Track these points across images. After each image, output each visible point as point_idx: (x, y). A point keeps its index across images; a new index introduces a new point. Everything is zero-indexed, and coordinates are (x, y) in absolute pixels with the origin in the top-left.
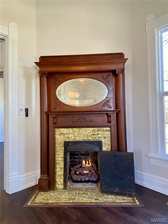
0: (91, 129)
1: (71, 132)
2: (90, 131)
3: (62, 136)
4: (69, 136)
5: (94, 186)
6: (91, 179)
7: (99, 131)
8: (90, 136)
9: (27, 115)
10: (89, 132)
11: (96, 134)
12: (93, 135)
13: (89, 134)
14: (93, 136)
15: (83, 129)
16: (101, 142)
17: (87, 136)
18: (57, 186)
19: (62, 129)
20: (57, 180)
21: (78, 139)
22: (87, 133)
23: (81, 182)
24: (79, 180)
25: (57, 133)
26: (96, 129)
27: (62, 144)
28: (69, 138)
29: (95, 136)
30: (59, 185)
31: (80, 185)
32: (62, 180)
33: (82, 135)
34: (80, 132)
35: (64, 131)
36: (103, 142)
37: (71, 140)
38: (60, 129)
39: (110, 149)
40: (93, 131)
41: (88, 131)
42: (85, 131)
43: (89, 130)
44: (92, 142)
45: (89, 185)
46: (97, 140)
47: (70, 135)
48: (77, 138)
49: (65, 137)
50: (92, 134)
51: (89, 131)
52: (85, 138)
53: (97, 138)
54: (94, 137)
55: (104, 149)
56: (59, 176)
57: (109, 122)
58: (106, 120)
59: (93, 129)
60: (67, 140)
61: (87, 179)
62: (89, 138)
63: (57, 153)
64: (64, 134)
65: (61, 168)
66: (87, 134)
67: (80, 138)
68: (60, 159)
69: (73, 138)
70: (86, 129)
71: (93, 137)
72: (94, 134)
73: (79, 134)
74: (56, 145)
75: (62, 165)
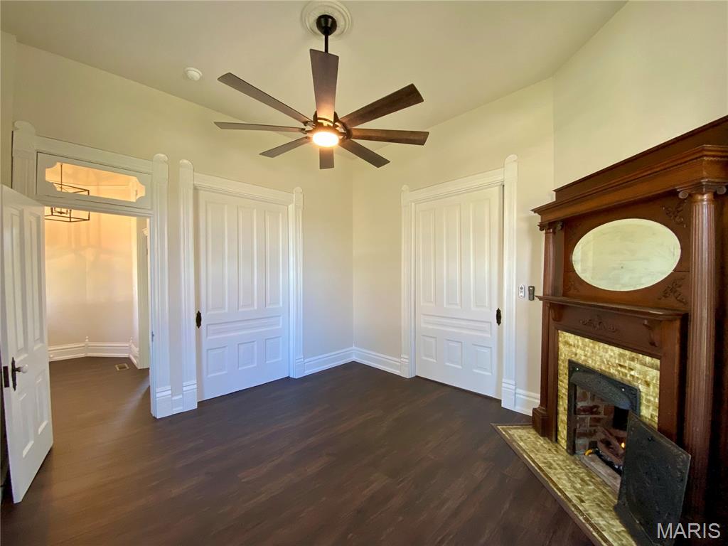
0: (617, 350)
2: (614, 354)
3: (567, 348)
7: (632, 359)
8: (613, 366)
10: (611, 356)
11: (626, 365)
13: (612, 360)
14: (619, 368)
15: (602, 344)
16: (639, 391)
17: (608, 364)
22: (607, 356)
25: (560, 339)
26: (627, 352)
27: (566, 364)
28: (578, 357)
29: (623, 370)
33: (598, 358)
34: (594, 348)
35: (570, 338)
36: (643, 395)
37: (580, 362)
38: (565, 333)
40: (621, 355)
41: (609, 352)
42: (605, 350)
43: (612, 350)
44: (615, 381)
46: (629, 381)
47: (579, 351)
48: (590, 361)
49: (572, 353)
50: (617, 362)
52: (603, 368)
53: (628, 378)
54: (622, 372)
55: (645, 413)
59: (621, 351)
60: (574, 359)
62: (612, 371)
64: (571, 345)
66: (609, 359)
67: (595, 364)
69: (583, 358)
70: (606, 346)
71: (619, 371)
72: (622, 364)
73: (593, 352)
74: (560, 362)
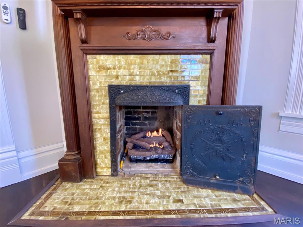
1: (123, 63)
2: (166, 62)
3: (103, 73)
4: (119, 74)
5: (167, 168)
6: (163, 157)
7: (184, 62)
8: (165, 74)
9: (23, 25)
10: (162, 66)
11: (178, 69)
12: (171, 71)
13: (164, 69)
14: (171, 74)
15: (151, 57)
16: (189, 86)
17: (159, 74)
18: (99, 170)
19: (102, 57)
20: (99, 161)
21: (138, 80)
22: (158, 67)
23: (145, 161)
24: (141, 158)
25: (91, 66)
26: (180, 57)
27: (105, 92)
28: (120, 79)
29: (175, 74)
30: (103, 168)
31: (142, 167)
32: (108, 161)
33: (148, 72)
34: (142, 63)
35: (106, 60)
36: (192, 88)
37: (124, 83)
38: (98, 56)
39: (204, 103)
40: (173, 62)
41: (160, 61)
42: (155, 62)
43: (163, 60)
44: (168, 86)
45: (158, 167)
46: (181, 82)
47: (121, 72)
48: (137, 78)
49: (111, 77)
50: (169, 69)
51: (163, 63)
52: (153, 79)
53: (180, 79)
54: (174, 77)
55: (193, 102)
56: (102, 153)
57: (211, 40)
58: (205, 35)
59: (173, 57)
60: (115, 83)
61: (155, 156)
62: (164, 79)
63: (94, 110)
64: (109, 69)
65: (104, 139)
66: (159, 69)
67: (144, 79)
68: (102, 122)
69: (128, 78)
70: (157, 57)
71: (170, 77)
72: (173, 69)
73: (140, 68)
74: (93, 93)
75: (107, 132)
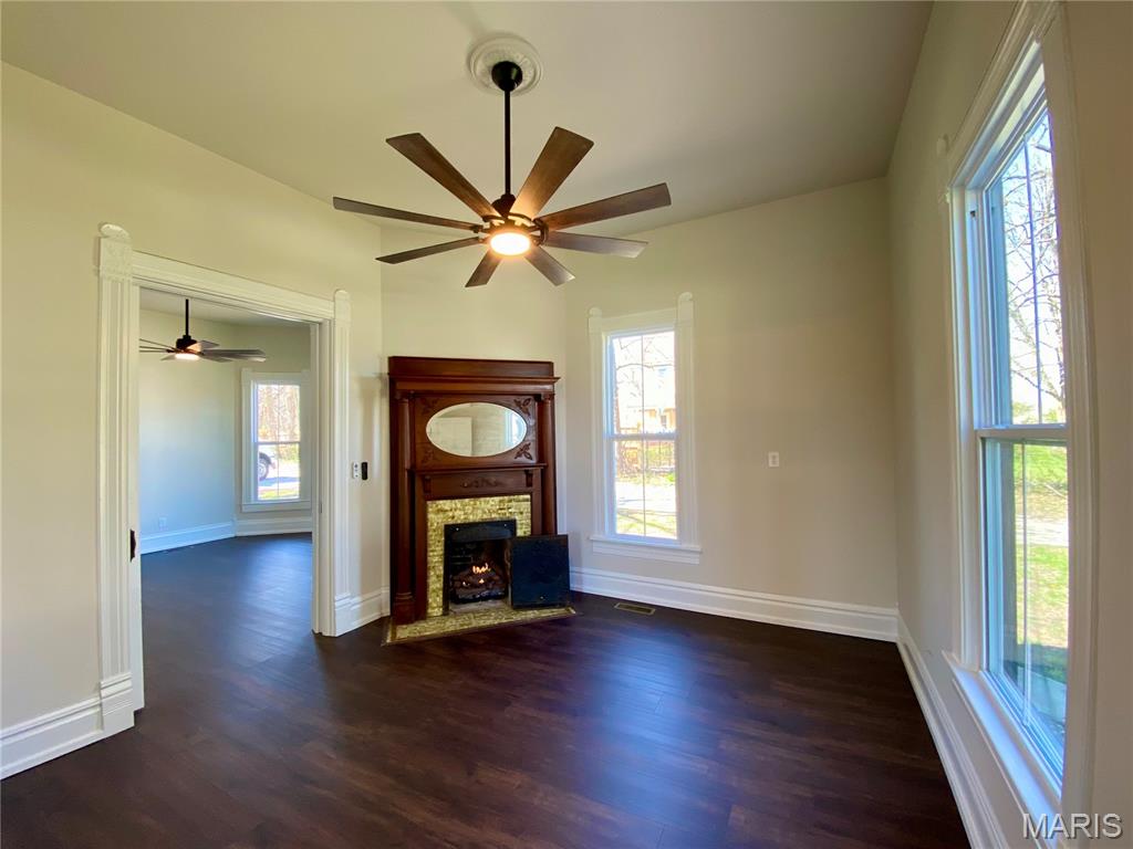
0: (497, 499)
1: (459, 506)
2: (495, 502)
3: (441, 515)
4: (455, 514)
5: (499, 603)
6: (494, 592)
7: (510, 501)
8: (494, 512)
9: (365, 476)
10: (492, 505)
11: (505, 507)
12: (500, 509)
13: (494, 508)
14: (499, 512)
15: (482, 499)
16: (515, 520)
17: (489, 512)
18: (430, 611)
19: (441, 502)
20: (430, 600)
21: (471, 518)
22: (489, 506)
23: (475, 600)
24: (470, 597)
25: (430, 510)
26: (506, 498)
27: (441, 531)
28: (455, 518)
29: (503, 511)
30: (434, 608)
31: (472, 606)
32: (439, 600)
33: (480, 511)
34: (475, 504)
35: (445, 504)
36: (518, 522)
37: (459, 522)
38: (438, 502)
39: (529, 533)
40: (500, 501)
41: (490, 502)
42: (486, 503)
43: (493, 501)
44: (498, 522)
45: (490, 604)
46: (508, 517)
47: (457, 513)
49: (448, 517)
50: (498, 507)
51: (493, 503)
52: (485, 516)
54: (502, 513)
55: (520, 533)
56: (434, 591)
57: (529, 484)
58: (524, 481)
59: (501, 498)
60: (451, 522)
61: (486, 593)
62: (494, 516)
63: (429, 549)
64: (446, 511)
65: (438, 576)
66: (490, 508)
67: (476, 517)
68: (436, 559)
69: (462, 517)
70: (488, 499)
71: (499, 514)
72: (502, 507)
73: (473, 508)
74: (430, 533)
75: (440, 570)
